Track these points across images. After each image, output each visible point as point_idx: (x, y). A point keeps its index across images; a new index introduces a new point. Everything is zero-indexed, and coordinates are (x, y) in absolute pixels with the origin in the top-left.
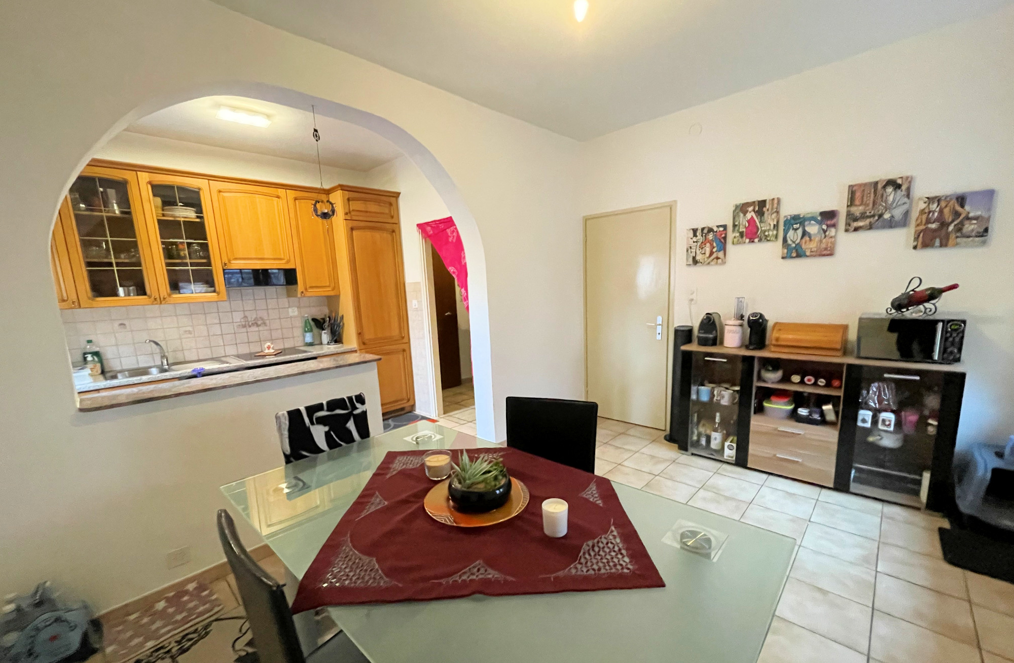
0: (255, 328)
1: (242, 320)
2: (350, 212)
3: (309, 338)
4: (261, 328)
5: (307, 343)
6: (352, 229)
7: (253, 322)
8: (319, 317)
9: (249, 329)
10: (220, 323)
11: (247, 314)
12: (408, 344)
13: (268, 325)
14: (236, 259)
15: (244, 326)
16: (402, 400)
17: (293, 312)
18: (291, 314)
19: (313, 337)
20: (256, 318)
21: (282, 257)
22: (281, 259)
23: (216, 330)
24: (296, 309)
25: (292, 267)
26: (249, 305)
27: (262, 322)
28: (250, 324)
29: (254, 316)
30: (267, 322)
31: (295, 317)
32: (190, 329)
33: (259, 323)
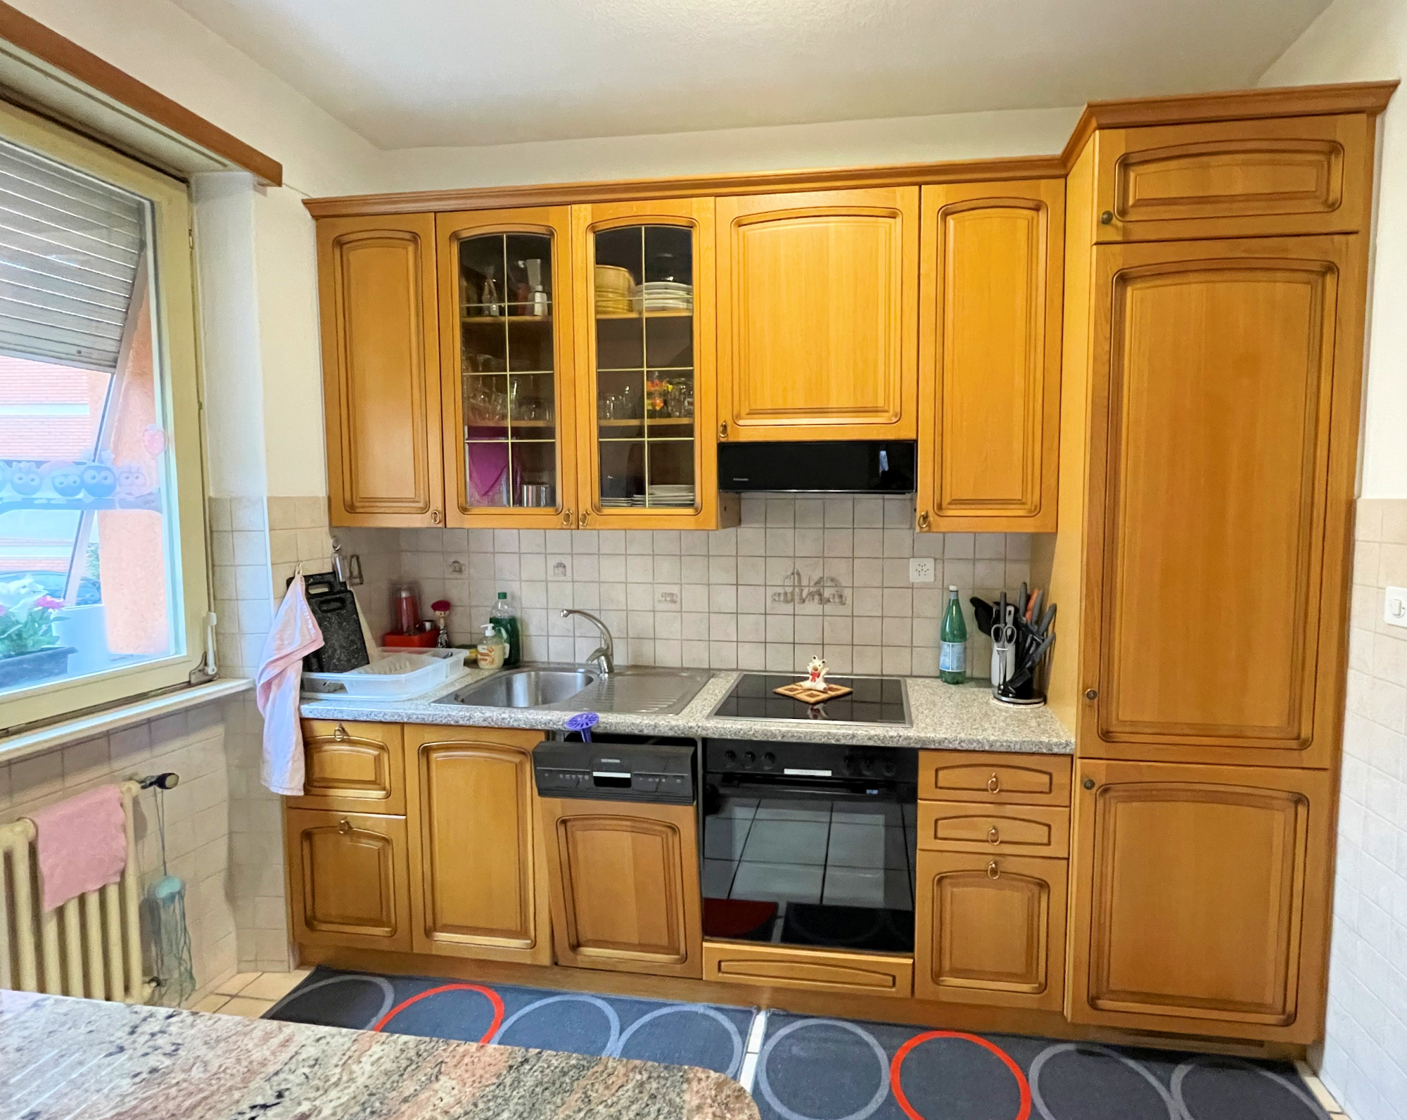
0: (813, 607)
1: (788, 582)
2: (1123, 212)
3: (949, 658)
4: (828, 608)
5: (942, 672)
6: (1123, 279)
7: (812, 589)
8: (988, 599)
9: (800, 609)
10: (737, 585)
11: (800, 566)
12: (1326, 776)
13: (849, 602)
14: (753, 413)
15: (789, 599)
16: (1259, 1007)
17: (922, 571)
18: (914, 578)
19: (964, 658)
20: (822, 578)
21: (880, 403)
22: (875, 411)
23: (725, 599)
24: (930, 564)
25: (906, 434)
26: (807, 542)
27: (833, 591)
28: (805, 594)
29: (816, 576)
30: (847, 593)
31: (925, 586)
32: (675, 589)
33: (827, 593)
